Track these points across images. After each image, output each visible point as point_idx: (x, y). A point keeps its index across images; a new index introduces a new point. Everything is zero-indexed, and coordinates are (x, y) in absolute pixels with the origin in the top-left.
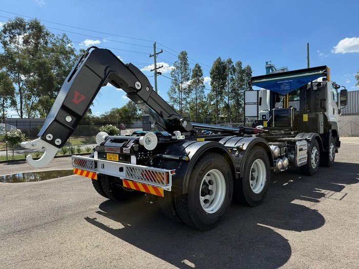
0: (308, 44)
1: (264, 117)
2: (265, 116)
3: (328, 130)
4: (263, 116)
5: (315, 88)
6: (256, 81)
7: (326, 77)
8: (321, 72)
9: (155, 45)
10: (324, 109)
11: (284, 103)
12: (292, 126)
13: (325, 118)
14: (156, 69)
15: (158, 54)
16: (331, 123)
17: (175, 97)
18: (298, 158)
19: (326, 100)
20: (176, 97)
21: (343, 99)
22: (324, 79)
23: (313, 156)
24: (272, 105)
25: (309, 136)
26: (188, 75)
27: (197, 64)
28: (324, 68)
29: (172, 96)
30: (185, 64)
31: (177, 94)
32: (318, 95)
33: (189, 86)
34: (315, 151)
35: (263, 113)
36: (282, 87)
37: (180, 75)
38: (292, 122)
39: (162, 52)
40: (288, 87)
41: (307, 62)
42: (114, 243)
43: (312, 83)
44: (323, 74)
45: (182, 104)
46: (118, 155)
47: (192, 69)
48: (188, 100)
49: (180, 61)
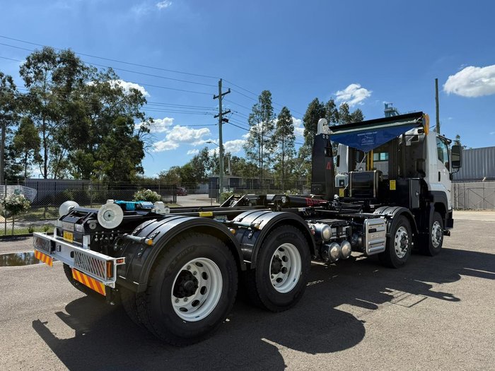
0: (437, 80)
1: (342, 183)
2: (343, 181)
3: (429, 204)
4: (341, 181)
5: (409, 144)
7: (421, 128)
8: (415, 121)
9: (220, 83)
10: (423, 173)
11: (367, 163)
12: (375, 196)
13: (424, 185)
14: (221, 114)
15: (224, 94)
16: (432, 193)
17: (253, 151)
18: (368, 243)
19: (424, 160)
20: (255, 152)
21: (456, 158)
22: (419, 131)
23: (398, 240)
24: (352, 166)
25: (390, 212)
27: (285, 108)
28: (420, 114)
29: (249, 151)
30: (269, 107)
31: (256, 148)
33: (274, 138)
34: (402, 232)
35: (341, 177)
36: (364, 141)
37: (261, 122)
38: (374, 190)
39: (229, 92)
40: (372, 141)
42: (47, 358)
43: (404, 136)
44: (417, 123)
45: (262, 162)
46: (72, 234)
47: (277, 115)
48: (272, 156)
49: (261, 104)
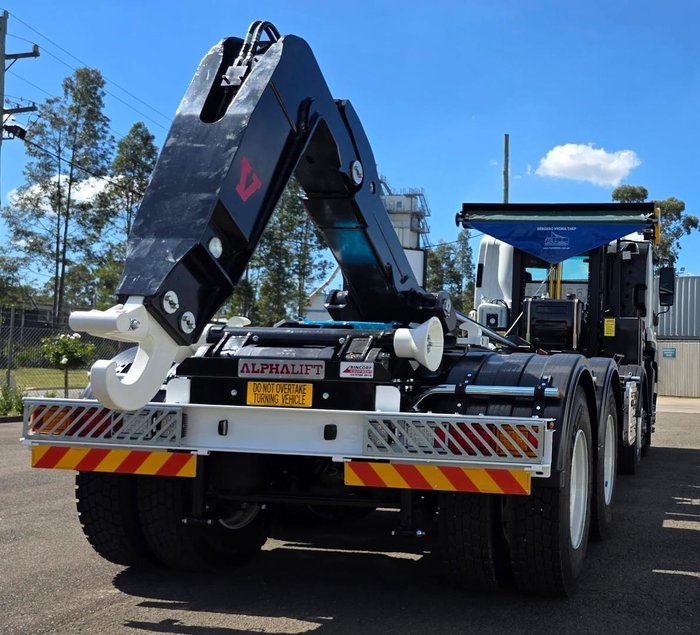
0: (507, 136)
1: (492, 321)
2: (495, 317)
5: (627, 255)
6: (476, 217)
7: (651, 232)
8: (643, 217)
10: (643, 310)
15: (15, 58)
17: (35, 229)
19: (646, 287)
20: (44, 233)
26: (103, 157)
27: (138, 126)
28: (651, 207)
29: (22, 225)
30: (93, 115)
31: (43, 221)
32: (630, 272)
33: (103, 200)
35: (491, 308)
37: (69, 152)
38: (574, 336)
41: (503, 188)
43: (619, 241)
44: (648, 222)
45: (66, 262)
46: (309, 387)
47: (118, 138)
48: (97, 248)
